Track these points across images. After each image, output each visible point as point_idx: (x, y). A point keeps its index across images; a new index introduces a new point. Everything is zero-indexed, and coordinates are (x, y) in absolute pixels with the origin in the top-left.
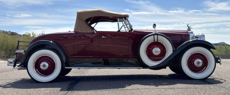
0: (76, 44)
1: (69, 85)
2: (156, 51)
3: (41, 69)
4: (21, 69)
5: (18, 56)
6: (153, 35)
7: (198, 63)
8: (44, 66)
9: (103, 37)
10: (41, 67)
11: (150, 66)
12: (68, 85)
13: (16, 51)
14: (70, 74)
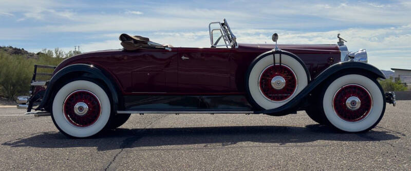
0: (137, 71)
1: (123, 141)
2: (278, 82)
3: (76, 115)
4: (41, 114)
5: (35, 91)
6: (273, 53)
7: (353, 103)
8: (81, 109)
9: (183, 58)
10: (75, 111)
11: (267, 109)
12: (122, 143)
13: (32, 82)
14: (127, 125)
